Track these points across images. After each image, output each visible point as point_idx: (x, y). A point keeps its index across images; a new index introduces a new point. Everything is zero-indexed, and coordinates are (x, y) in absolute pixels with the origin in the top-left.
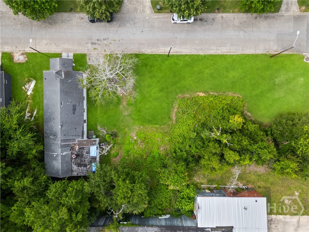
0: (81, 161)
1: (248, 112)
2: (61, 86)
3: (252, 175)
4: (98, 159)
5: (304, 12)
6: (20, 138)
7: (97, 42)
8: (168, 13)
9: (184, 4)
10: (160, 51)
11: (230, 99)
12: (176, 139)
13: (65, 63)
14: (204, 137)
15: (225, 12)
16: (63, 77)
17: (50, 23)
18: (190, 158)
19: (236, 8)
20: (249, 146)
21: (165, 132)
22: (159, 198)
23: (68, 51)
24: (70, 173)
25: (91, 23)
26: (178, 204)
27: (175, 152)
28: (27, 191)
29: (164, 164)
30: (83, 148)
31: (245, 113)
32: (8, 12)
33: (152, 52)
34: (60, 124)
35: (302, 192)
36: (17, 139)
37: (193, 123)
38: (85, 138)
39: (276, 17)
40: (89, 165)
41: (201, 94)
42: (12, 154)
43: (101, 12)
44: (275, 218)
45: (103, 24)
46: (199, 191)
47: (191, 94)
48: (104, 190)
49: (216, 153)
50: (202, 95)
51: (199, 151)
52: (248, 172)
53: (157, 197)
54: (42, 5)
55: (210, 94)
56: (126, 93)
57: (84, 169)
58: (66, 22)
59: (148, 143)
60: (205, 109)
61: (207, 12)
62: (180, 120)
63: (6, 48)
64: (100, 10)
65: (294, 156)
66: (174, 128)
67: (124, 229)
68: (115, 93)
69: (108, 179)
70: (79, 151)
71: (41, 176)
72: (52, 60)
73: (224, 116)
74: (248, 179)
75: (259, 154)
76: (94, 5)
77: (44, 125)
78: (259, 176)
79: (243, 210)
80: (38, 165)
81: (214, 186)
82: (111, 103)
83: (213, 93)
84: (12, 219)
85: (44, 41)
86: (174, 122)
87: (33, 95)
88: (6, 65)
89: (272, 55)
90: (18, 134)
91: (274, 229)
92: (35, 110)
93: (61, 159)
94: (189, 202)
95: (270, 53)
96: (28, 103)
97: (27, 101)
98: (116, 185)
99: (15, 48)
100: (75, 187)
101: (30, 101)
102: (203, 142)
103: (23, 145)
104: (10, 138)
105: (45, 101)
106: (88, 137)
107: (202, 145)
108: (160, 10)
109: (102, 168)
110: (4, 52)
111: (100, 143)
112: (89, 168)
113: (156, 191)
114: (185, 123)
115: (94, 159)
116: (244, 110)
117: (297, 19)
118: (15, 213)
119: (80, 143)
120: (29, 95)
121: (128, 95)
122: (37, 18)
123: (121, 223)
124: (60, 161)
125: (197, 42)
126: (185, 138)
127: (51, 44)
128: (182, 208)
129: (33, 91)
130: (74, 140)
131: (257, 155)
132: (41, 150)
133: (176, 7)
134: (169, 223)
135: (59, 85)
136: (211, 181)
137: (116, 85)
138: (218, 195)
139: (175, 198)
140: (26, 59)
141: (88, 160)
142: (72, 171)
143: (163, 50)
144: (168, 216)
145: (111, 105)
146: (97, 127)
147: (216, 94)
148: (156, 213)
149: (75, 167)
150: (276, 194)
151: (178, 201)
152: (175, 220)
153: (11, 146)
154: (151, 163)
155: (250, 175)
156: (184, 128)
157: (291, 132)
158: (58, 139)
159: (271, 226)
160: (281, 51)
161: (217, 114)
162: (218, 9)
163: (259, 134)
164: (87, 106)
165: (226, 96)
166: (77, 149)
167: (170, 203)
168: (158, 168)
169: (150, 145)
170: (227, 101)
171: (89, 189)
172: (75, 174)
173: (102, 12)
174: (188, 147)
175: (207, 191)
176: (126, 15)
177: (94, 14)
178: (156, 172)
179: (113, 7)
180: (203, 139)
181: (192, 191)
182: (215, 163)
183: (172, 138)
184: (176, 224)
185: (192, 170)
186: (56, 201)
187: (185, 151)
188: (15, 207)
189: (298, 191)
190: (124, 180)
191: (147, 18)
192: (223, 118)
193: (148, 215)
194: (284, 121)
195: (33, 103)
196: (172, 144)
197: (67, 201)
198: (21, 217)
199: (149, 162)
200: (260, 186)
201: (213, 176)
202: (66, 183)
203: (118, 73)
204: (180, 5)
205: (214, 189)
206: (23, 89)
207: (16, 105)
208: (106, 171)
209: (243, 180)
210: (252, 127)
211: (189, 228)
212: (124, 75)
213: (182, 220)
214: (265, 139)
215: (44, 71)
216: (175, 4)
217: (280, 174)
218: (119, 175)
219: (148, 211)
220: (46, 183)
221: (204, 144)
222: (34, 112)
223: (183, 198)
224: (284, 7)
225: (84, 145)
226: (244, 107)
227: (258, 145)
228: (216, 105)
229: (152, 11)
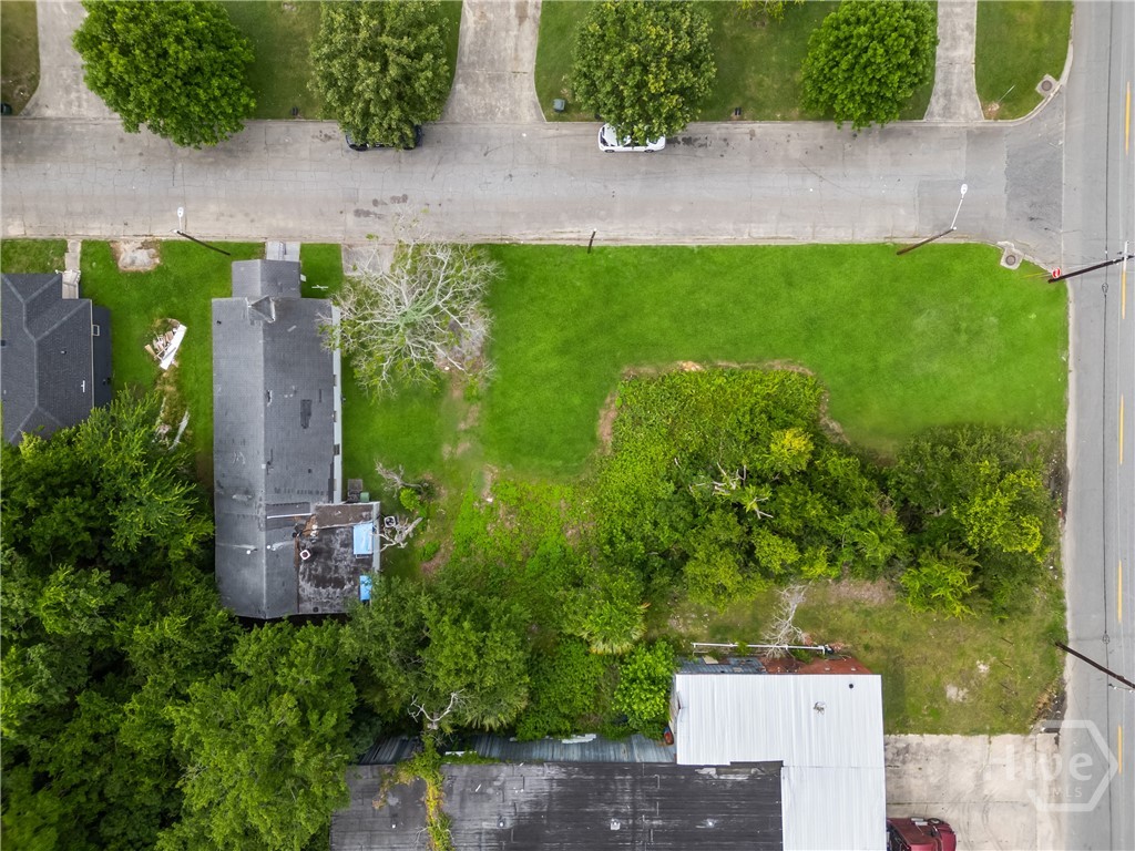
0: (327, 568)
1: (832, 418)
2: (266, 344)
3: (845, 613)
4: (376, 564)
5: (996, 119)
6: (150, 497)
7: (373, 209)
8: (587, 120)
9: (632, 106)
10: (564, 236)
11: (776, 381)
12: (614, 502)
13: (276, 273)
14: (697, 496)
15: (761, 119)
16: (274, 316)
17: (229, 152)
18: (655, 559)
19: (794, 106)
20: (826, 521)
21: (580, 483)
22: (563, 683)
23: (284, 238)
24: (295, 606)
25: (354, 153)
26: (619, 697)
27: (611, 542)
28: (171, 656)
29: (576, 577)
30: (332, 531)
31: (822, 422)
32: (104, 119)
33: (541, 239)
34: (263, 459)
35: (999, 664)
36: (140, 504)
37: (665, 455)
38: (338, 501)
39: (914, 131)
40: (350, 580)
41: (691, 367)
42: (125, 545)
43: (386, 126)
44: (919, 745)
45: (391, 153)
46: (685, 658)
47: (660, 364)
48: (398, 649)
49: (729, 544)
50: (693, 369)
51: (681, 539)
52: (833, 602)
53: (556, 681)
54: (212, 107)
55: (717, 367)
56: (462, 366)
57: (335, 593)
58: (279, 147)
59: (528, 514)
60: (701, 411)
61: (704, 119)
62: (626, 446)
63: (93, 229)
64: (383, 119)
65: (958, 550)
66: (609, 470)
67: (455, 772)
68: (427, 366)
69: (408, 619)
70: (320, 540)
71: (210, 612)
72: (238, 267)
73: (758, 434)
74: (835, 623)
75: (855, 544)
76: (368, 107)
77: (215, 460)
78: (868, 613)
79: (813, 712)
80: (197, 582)
81: (731, 645)
82: (417, 394)
83: (724, 364)
84: (124, 738)
85: (213, 208)
86: (609, 452)
87: (177, 369)
88: (95, 280)
89: (902, 249)
90: (145, 488)
91: (915, 777)
92: (182, 417)
93: (267, 561)
94: (651, 691)
95: (896, 241)
96: (163, 393)
97: (158, 388)
98: (433, 635)
99: (122, 227)
100: (315, 640)
101: (169, 388)
102: (694, 510)
103: (158, 517)
104: (118, 500)
105: (218, 389)
106: (345, 498)
107: (689, 519)
108: (566, 113)
109: (390, 588)
110: (87, 238)
111: (381, 517)
112: (351, 590)
113: (553, 660)
114: (643, 453)
115: (365, 561)
116: (821, 415)
117: (976, 137)
118: (134, 721)
119: (324, 514)
120: (165, 371)
121: (469, 372)
122: (193, 140)
123: (447, 753)
124: (265, 568)
125: (678, 208)
126: (640, 500)
127: (231, 216)
128: (633, 712)
129: (176, 358)
130: (305, 506)
131: (851, 549)
132: (209, 534)
133: (610, 112)
134: (591, 755)
135: (261, 342)
136: (721, 631)
137: (431, 342)
138: (740, 669)
139: (610, 681)
140: (157, 261)
141: (346, 567)
142: (299, 599)
143: (572, 233)
144: (590, 737)
145: (415, 400)
146: (374, 466)
147: (735, 365)
148: (554, 728)
149: (307, 588)
150: (920, 670)
151: (620, 689)
152: (611, 748)
153: (124, 523)
154: (539, 576)
155: (840, 613)
156: (638, 468)
157: (947, 478)
158: (259, 502)
159: (905, 767)
160: (930, 236)
161: (735, 425)
162: (739, 111)
163: (857, 484)
164: (343, 402)
165: (765, 373)
166: (313, 534)
167: (597, 700)
168: (559, 588)
169: (536, 523)
170: (768, 386)
171: (357, 646)
172: (307, 608)
173: (390, 125)
174: (648, 527)
175: (709, 660)
176: (459, 126)
177: (367, 130)
178: (553, 600)
179: (420, 111)
180: (692, 501)
181: (663, 658)
182: (726, 572)
183: (601, 500)
184: (613, 758)
185: (663, 596)
186: (260, 680)
187: (642, 539)
188: (133, 704)
189: (985, 660)
190: (456, 622)
191: (524, 135)
192: (755, 439)
193: (529, 735)
194: (927, 447)
195: (178, 395)
196: (603, 518)
197: (293, 679)
198: (149, 735)
199: (533, 574)
200: (872, 644)
201: (723, 612)
202: (286, 631)
203: (436, 309)
204: (622, 107)
205: (731, 655)
206: (147, 351)
207: (135, 400)
208: (403, 596)
209: (820, 627)
210: (837, 465)
211: (652, 768)
212: (455, 312)
213: (632, 747)
214: (875, 501)
215: (213, 300)
216: (605, 104)
217: (923, 605)
218: (440, 605)
219: (530, 723)
220: (225, 632)
221: (696, 516)
222: (180, 421)
223: (633, 681)
224: (937, 102)
225: (336, 520)
226: (818, 404)
227: (851, 516)
228: (735, 400)
229: (538, 115)
